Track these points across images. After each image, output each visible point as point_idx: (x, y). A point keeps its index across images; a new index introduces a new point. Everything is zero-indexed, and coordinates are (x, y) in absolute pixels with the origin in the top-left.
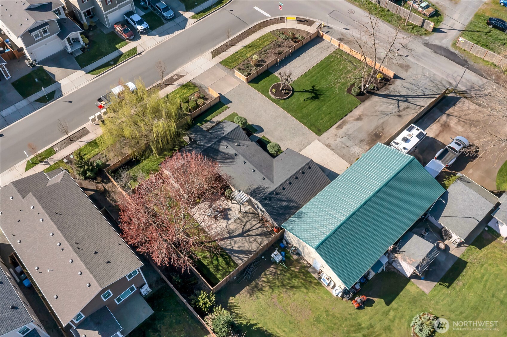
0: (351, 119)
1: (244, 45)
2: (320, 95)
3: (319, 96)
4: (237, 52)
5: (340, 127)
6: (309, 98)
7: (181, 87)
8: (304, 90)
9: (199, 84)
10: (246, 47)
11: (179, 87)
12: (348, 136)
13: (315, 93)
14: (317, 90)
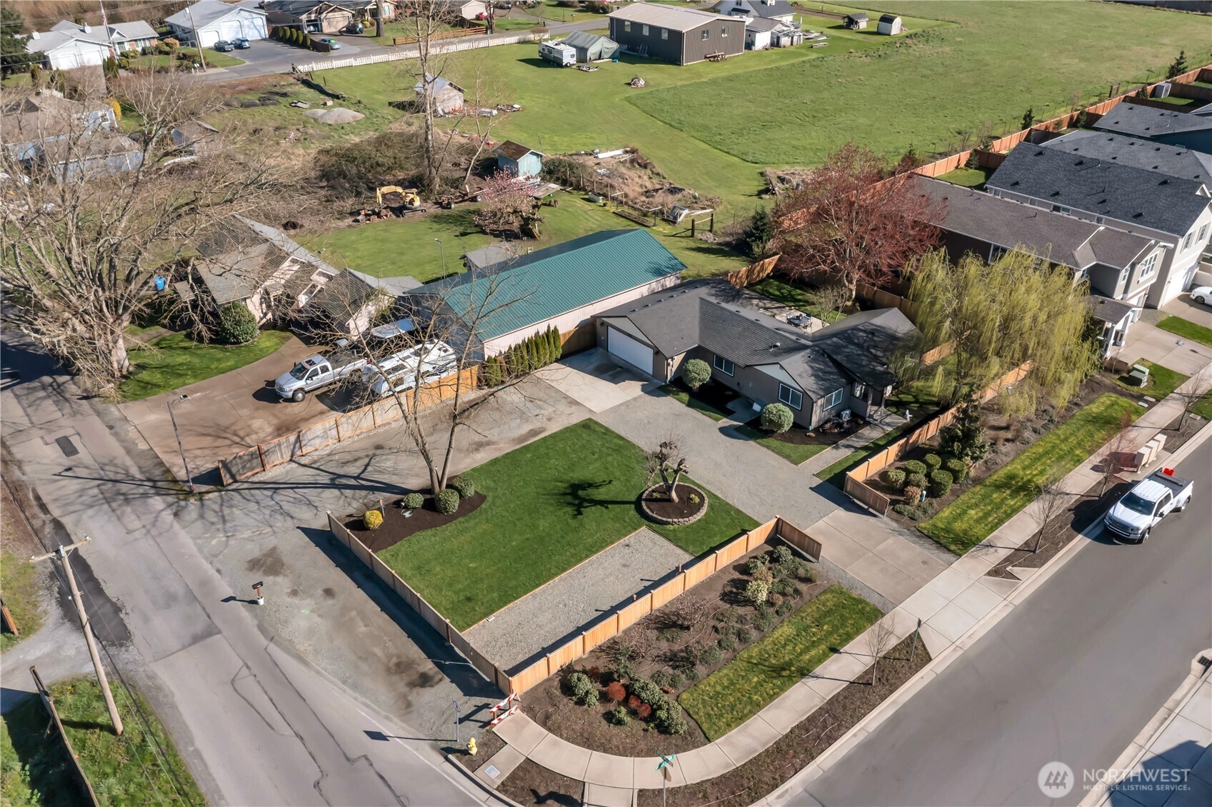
0: (502, 445)
1: (810, 682)
2: (565, 494)
3: (568, 491)
4: (834, 650)
5: (534, 433)
6: (598, 487)
7: (979, 540)
8: (607, 508)
9: (927, 545)
10: (804, 673)
11: (984, 542)
12: (523, 416)
13: (576, 496)
14: (569, 504)
